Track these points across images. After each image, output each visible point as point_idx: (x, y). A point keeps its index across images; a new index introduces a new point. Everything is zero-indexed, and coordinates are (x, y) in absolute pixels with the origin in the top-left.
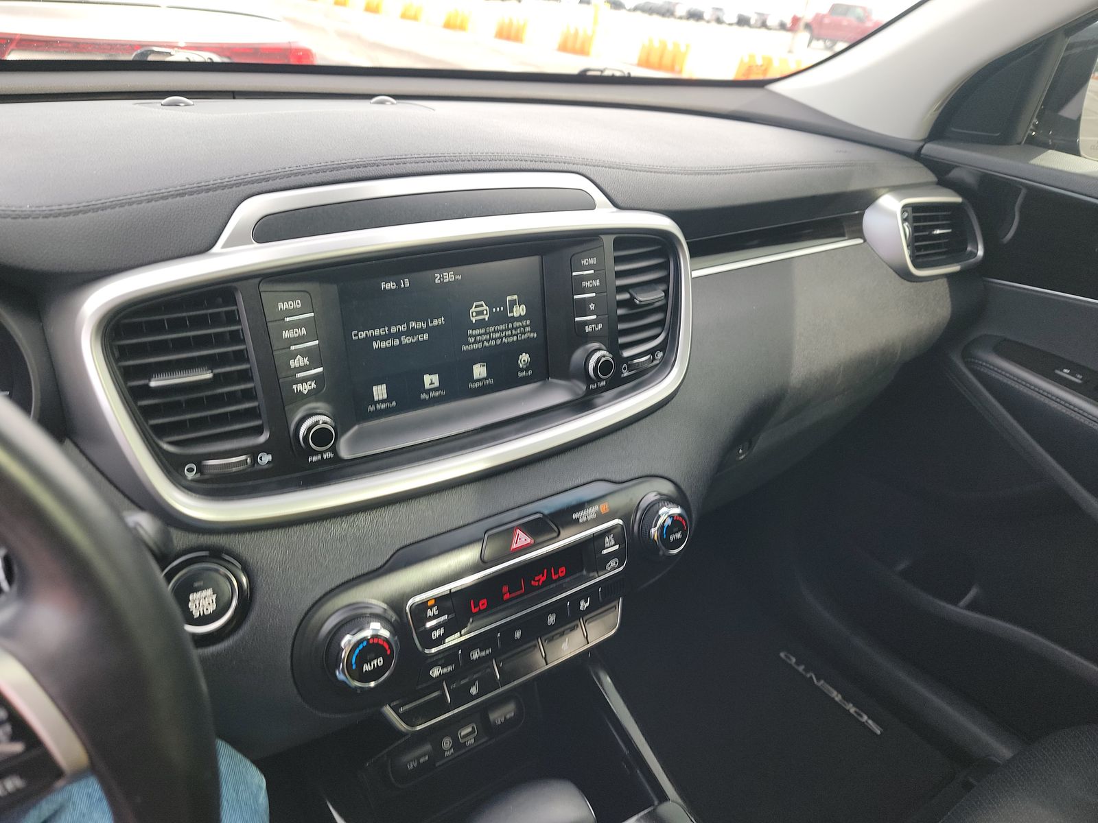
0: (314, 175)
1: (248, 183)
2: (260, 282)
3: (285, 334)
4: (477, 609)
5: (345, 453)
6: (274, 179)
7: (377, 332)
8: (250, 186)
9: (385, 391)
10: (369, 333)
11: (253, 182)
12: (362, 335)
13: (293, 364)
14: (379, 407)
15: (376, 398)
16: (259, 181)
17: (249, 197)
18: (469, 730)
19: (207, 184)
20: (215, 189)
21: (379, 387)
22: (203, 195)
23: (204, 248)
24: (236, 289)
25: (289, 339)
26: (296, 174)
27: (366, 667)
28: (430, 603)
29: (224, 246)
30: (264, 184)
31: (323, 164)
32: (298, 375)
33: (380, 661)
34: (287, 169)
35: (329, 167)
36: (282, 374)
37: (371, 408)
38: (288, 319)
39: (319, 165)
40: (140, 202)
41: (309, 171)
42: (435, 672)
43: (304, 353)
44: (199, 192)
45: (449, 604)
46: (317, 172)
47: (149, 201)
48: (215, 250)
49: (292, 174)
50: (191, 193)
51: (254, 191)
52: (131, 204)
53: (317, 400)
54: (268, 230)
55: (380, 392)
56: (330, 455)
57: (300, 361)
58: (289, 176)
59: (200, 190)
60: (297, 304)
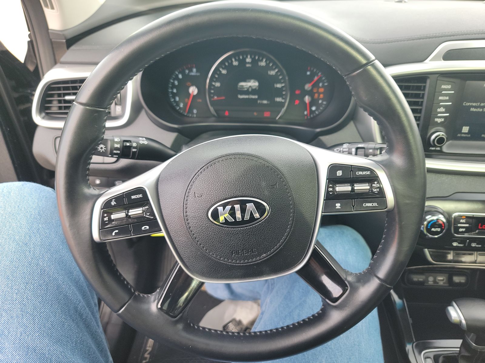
0: (474, 35)
1: (446, 36)
2: (438, 76)
3: (441, 98)
4: (481, 228)
5: (445, 149)
6: (457, 35)
7: (474, 104)
8: (447, 38)
9: (468, 130)
10: (471, 104)
11: (448, 36)
12: (468, 104)
13: (439, 110)
14: (463, 135)
15: (463, 131)
16: (450, 36)
17: (445, 42)
18: (442, 278)
19: (430, 35)
20: (433, 38)
21: (466, 127)
22: (428, 39)
23: (421, 61)
24: (429, 77)
25: (441, 100)
26: (466, 34)
27: (433, 229)
28: (463, 217)
29: (431, 60)
30: (452, 37)
31: (478, 31)
32: (439, 115)
33: (439, 230)
34: (462, 32)
35: (481, 32)
36: (433, 113)
37: (459, 135)
38: (443, 92)
39: (476, 31)
40: (404, 41)
41: (472, 33)
42: (455, 244)
43: (444, 106)
44: (426, 38)
45: (471, 220)
46: (475, 34)
47: (408, 40)
48: (425, 61)
49: (464, 34)
50: (423, 39)
51: (447, 40)
52: (401, 41)
53: (442, 126)
54: (449, 56)
55: (465, 129)
56: (438, 149)
57: (442, 109)
58: (463, 35)
59: (427, 38)
60: (449, 87)
